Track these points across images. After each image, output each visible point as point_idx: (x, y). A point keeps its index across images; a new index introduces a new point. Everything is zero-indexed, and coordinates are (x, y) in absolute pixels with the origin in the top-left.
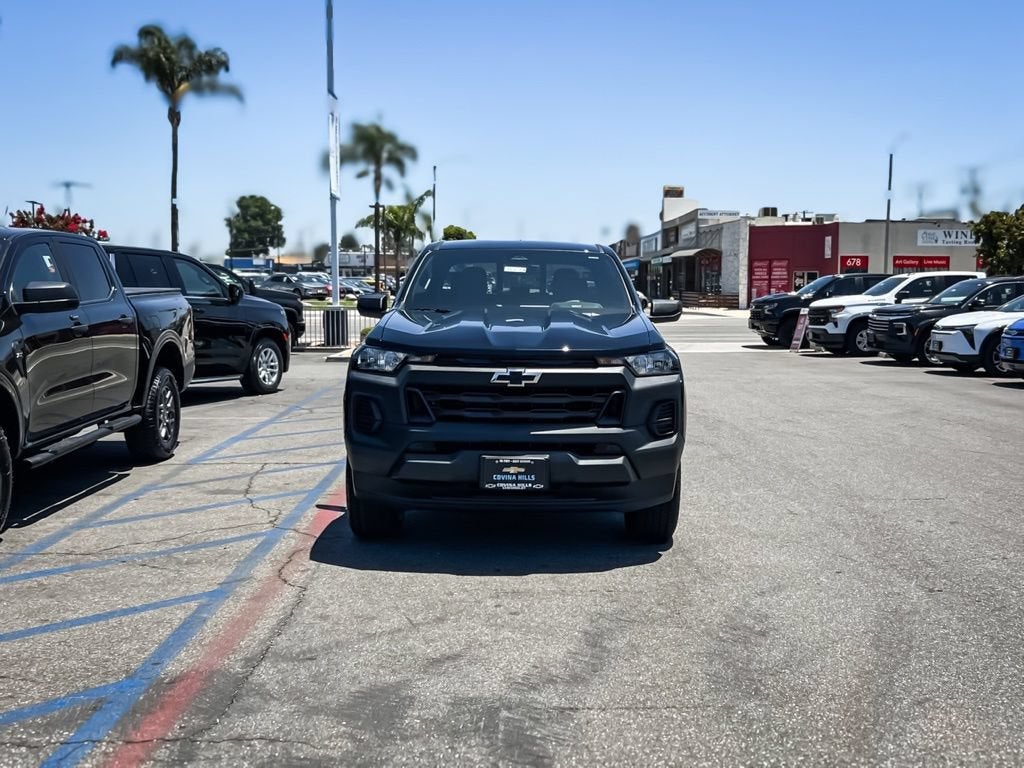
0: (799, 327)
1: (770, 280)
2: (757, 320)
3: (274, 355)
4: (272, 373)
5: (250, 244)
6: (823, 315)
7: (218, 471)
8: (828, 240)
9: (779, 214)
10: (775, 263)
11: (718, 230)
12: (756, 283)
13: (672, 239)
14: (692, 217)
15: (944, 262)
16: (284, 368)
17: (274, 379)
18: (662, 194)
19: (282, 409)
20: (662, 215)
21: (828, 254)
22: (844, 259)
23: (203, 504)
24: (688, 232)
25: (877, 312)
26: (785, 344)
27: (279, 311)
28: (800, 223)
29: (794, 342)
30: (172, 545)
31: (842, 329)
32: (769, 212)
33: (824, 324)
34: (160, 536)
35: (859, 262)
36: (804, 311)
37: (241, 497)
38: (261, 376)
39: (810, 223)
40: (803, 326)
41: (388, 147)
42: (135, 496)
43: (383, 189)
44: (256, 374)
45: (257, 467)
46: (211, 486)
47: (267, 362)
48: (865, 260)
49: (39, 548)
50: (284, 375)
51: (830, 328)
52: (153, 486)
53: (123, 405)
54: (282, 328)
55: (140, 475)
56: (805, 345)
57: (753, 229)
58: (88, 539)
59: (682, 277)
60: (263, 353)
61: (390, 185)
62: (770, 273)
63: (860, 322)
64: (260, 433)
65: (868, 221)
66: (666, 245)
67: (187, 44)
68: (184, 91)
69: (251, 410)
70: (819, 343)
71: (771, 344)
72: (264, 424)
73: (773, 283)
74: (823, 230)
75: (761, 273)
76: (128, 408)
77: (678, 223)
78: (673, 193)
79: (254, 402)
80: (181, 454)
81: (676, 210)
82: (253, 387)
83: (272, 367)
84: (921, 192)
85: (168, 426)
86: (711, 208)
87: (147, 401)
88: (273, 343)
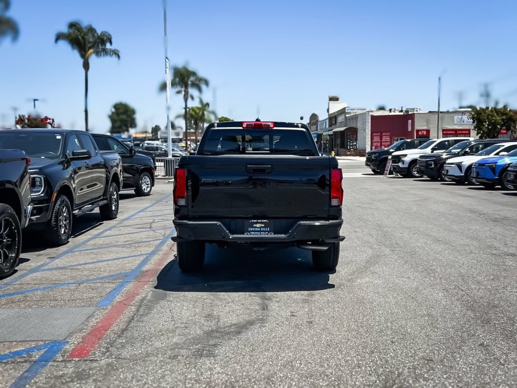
0: (388, 164)
1: (381, 142)
2: (369, 162)
3: (148, 179)
4: (148, 187)
5: (120, 127)
6: (398, 159)
7: (137, 221)
8: (410, 121)
9: (388, 109)
10: (384, 134)
11: (355, 117)
12: (374, 144)
13: (334, 122)
14: (343, 111)
15: (467, 132)
16: (152, 185)
17: (149, 189)
18: (328, 99)
19: (154, 202)
20: (328, 110)
21: (410, 129)
22: (418, 131)
23: (136, 231)
24: (341, 119)
25: (421, 157)
26: (382, 173)
27: (150, 160)
28: (397, 113)
29: (385, 172)
30: (130, 242)
31: (406, 166)
32: (382, 108)
33: (398, 163)
34: (125, 240)
35: (425, 133)
36: (390, 157)
37: (149, 229)
38: (143, 188)
39: (402, 114)
40: (390, 164)
41: (192, 79)
42: (110, 229)
43: (189, 100)
44: (141, 187)
45: (152, 221)
46: (136, 226)
47: (145, 182)
48: (428, 131)
49: (84, 243)
50: (152, 188)
51: (400, 165)
52: (115, 227)
53: (100, 197)
54: (152, 167)
55: (107, 224)
56: (391, 173)
57: (372, 117)
58: (99, 241)
59: (338, 142)
60: (144, 178)
61: (192, 98)
62: (381, 139)
63: (414, 162)
64: (149, 209)
65: (430, 112)
66: (331, 125)
67: (91, 30)
68: (91, 54)
69: (141, 202)
70: (397, 172)
71: (376, 173)
72: (148, 207)
73: (383, 143)
74: (408, 117)
75: (377, 139)
76: (102, 198)
77: (336, 114)
78: (334, 99)
79: (141, 200)
80: (120, 217)
81: (335, 107)
82: (140, 193)
83: (147, 184)
84: (460, 96)
85: (115, 206)
86: (352, 107)
87: (108, 196)
88: (148, 174)
